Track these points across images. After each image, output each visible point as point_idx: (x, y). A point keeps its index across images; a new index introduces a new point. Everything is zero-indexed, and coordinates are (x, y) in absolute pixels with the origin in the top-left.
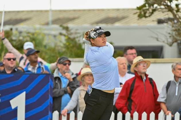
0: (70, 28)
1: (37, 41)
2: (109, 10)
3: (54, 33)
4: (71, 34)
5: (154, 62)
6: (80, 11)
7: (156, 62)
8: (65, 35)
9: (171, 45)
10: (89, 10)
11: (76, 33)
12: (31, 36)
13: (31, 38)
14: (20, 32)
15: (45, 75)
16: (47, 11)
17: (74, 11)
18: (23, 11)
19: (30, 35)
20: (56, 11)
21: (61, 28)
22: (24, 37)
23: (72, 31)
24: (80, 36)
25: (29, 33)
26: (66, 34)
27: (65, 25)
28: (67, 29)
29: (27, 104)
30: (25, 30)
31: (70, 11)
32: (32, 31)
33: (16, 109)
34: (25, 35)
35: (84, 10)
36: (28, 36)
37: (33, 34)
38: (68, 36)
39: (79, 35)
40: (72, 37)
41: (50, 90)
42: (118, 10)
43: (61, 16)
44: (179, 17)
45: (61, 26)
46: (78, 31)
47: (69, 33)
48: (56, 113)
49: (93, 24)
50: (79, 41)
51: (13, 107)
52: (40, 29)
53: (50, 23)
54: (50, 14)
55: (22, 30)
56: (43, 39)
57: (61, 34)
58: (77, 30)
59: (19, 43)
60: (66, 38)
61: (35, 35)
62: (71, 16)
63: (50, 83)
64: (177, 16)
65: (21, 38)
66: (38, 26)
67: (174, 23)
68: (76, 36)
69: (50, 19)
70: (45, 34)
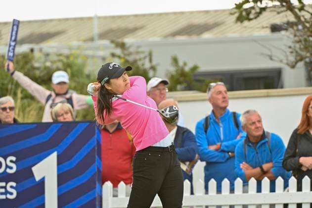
0: (127, 45)
1: (75, 68)
2: (192, 13)
3: (101, 53)
4: (130, 54)
5: (266, 95)
6: (144, 15)
7: (270, 94)
8: (119, 57)
9: (293, 67)
10: (160, 14)
11: (138, 53)
12: (65, 60)
13: (64, 64)
14: (47, 55)
15: (88, 124)
16: (90, 19)
17: (136, 16)
18: (51, 20)
19: (61, 58)
20: (105, 18)
21: (113, 45)
22: (52, 62)
23: (131, 50)
24: (145, 58)
25: (60, 55)
26: (122, 55)
27: (120, 40)
28: (122, 46)
29: (61, 172)
30: (55, 50)
31: (128, 16)
32: (66, 52)
33: (42, 181)
34: (55, 58)
35: (152, 15)
36: (60, 61)
37: (68, 57)
38: (124, 58)
39: (142, 56)
40: (131, 58)
41: (96, 148)
42: (207, 12)
43: (114, 25)
44: (305, 19)
45: (112, 42)
46: (140, 50)
47: (126, 52)
48: (109, 185)
49: (166, 37)
50: (143, 65)
51: (38, 178)
52: (79, 48)
53: (96, 38)
54: (95, 22)
55: (50, 51)
56: (84, 65)
57: (113, 55)
58: (139, 47)
59: (45, 72)
60: (122, 60)
61: (71, 59)
62: (131, 26)
63: (96, 136)
64: (302, 19)
65: (48, 64)
66: (75, 43)
67: (298, 30)
68: (138, 57)
69: (96, 31)
70: (87, 57)
